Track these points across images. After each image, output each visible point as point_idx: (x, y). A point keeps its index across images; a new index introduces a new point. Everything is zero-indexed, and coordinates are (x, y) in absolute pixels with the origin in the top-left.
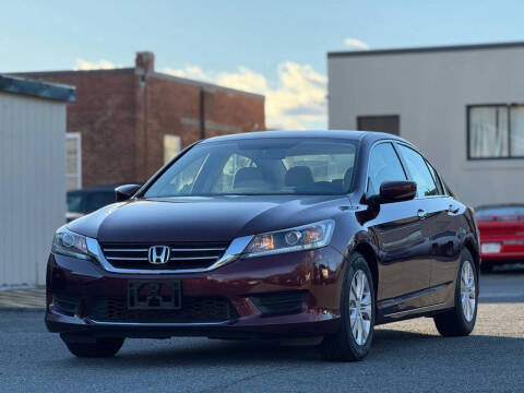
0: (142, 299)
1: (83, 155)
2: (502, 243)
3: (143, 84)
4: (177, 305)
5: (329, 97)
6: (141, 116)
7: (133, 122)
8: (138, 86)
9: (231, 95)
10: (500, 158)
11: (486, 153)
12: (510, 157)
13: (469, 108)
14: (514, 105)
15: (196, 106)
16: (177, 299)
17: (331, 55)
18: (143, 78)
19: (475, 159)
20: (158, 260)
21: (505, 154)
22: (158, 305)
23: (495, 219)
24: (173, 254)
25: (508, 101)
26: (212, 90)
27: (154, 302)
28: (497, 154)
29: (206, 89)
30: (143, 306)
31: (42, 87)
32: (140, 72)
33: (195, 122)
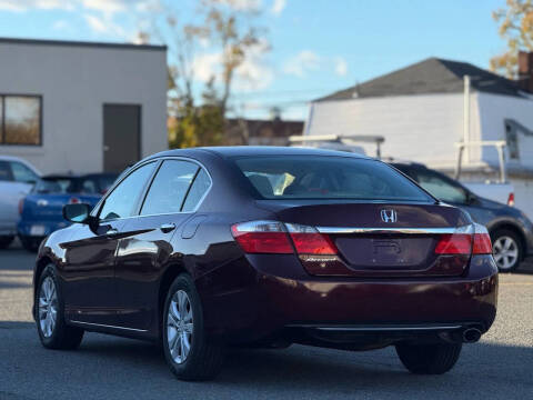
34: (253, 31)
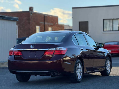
1: (18, 30)
2: (111, 50)
3: (31, 15)
5: (73, 17)
6: (31, 21)
7: (29, 23)
8: (30, 15)
9: (51, 17)
10: (111, 31)
11: (107, 30)
12: (113, 31)
13: (104, 20)
14: (114, 19)
15: (43, 19)
17: (73, 8)
18: (31, 13)
19: (105, 31)
21: (112, 30)
23: (110, 45)
25: (112, 18)
26: (47, 16)
28: (110, 30)
29: (45, 15)
31: (11, 18)
32: (31, 12)
33: (43, 23)
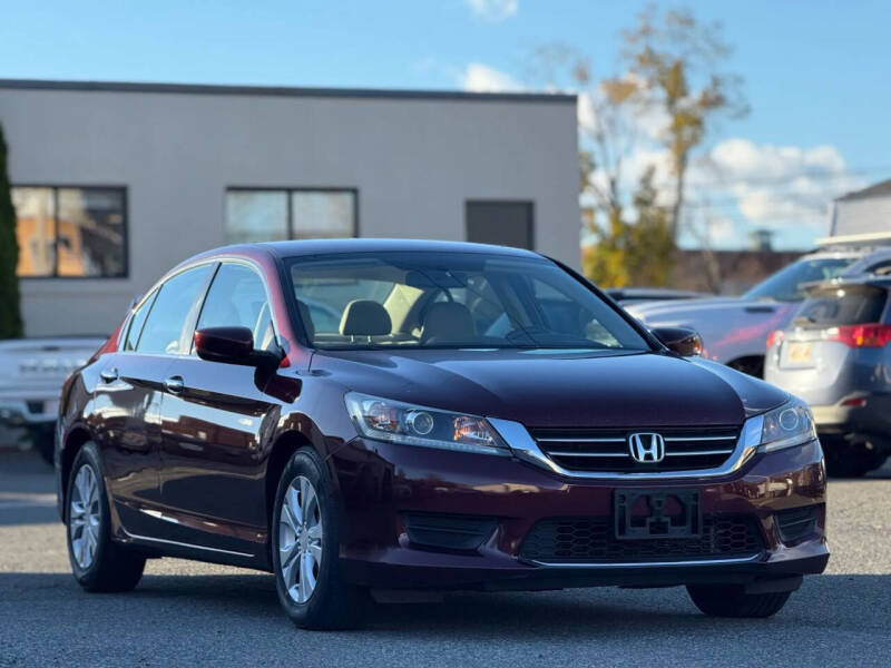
0: (639, 522)
4: (695, 530)
16: (695, 520)
20: (648, 457)
22: (665, 531)
24: (669, 446)
27: (659, 527)
30: (642, 533)
34: (716, 82)
